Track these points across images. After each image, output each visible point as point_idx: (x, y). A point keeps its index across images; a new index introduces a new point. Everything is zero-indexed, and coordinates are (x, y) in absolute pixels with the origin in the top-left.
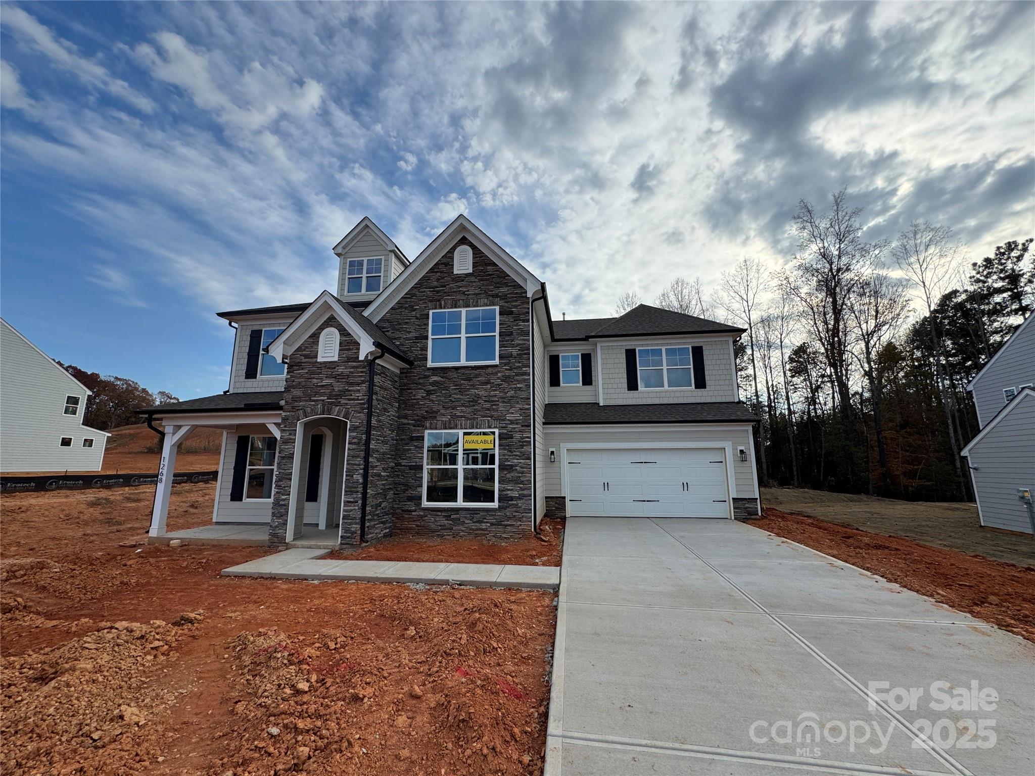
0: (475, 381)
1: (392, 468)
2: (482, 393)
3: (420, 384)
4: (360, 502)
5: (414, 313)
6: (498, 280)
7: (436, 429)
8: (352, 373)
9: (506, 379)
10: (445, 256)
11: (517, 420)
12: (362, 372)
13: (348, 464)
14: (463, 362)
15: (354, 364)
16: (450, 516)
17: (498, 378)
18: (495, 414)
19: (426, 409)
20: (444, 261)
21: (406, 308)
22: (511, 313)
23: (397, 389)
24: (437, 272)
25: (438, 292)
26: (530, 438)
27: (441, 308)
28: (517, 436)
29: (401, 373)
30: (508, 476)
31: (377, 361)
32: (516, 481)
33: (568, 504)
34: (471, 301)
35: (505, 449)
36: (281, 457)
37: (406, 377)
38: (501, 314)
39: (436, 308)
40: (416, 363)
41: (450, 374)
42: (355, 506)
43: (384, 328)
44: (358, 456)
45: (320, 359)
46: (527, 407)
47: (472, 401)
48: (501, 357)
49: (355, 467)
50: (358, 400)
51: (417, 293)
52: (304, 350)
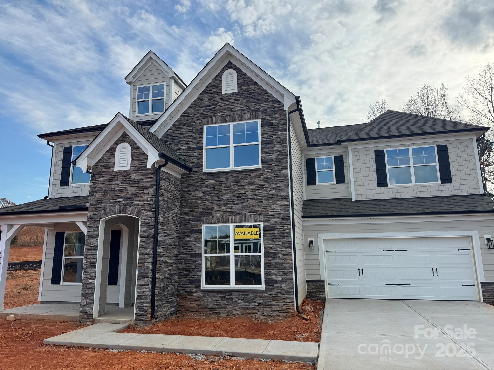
0: (242, 183)
1: (177, 256)
2: (249, 192)
3: (198, 186)
4: (150, 285)
5: (191, 128)
6: (259, 97)
7: (211, 223)
8: (142, 179)
9: (268, 180)
10: (214, 79)
11: (278, 214)
12: (150, 178)
13: (140, 254)
14: (232, 167)
15: (144, 171)
16: (224, 297)
17: (262, 180)
18: (260, 210)
19: (203, 207)
20: (214, 83)
21: (184, 125)
22: (271, 124)
23: (180, 191)
24: (208, 93)
25: (210, 110)
26: (290, 229)
27: (213, 123)
28: (279, 228)
29: (182, 178)
30: (272, 262)
31: (162, 169)
32: (279, 266)
33: (327, 287)
34: (237, 116)
35: (268, 239)
36: (88, 249)
37: (186, 181)
38: (262, 126)
39: (208, 124)
40: (194, 169)
41: (222, 177)
42: (146, 288)
43: (167, 141)
44: (148, 247)
45: (116, 169)
46: (286, 203)
47: (240, 200)
48: (263, 162)
49: (146, 256)
50: (147, 201)
51: (193, 112)
52: (104, 162)
